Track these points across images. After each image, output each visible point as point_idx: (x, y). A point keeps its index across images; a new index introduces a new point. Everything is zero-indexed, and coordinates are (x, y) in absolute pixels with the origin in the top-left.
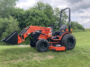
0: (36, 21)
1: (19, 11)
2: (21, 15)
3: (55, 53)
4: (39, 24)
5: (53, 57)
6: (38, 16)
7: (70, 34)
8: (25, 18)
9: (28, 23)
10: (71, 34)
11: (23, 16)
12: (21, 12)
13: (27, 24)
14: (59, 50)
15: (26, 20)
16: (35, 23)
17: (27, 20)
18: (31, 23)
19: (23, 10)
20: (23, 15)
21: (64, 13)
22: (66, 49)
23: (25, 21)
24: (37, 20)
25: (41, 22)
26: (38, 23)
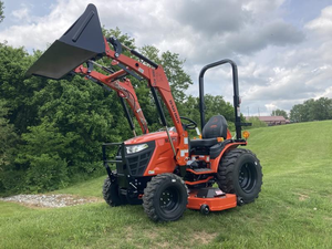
0: (79, 96)
1: (7, 59)
2: (15, 72)
3: (211, 220)
4: (90, 108)
5: (211, 237)
6: (84, 79)
7: (239, 147)
8: (35, 85)
9: (48, 105)
10: (243, 147)
11: (26, 78)
12: (13, 63)
13: (43, 108)
14: (221, 208)
15: (36, 93)
16: (76, 104)
17: (42, 91)
18: (59, 104)
19: (23, 54)
20: (22, 74)
21: (176, 67)
22: (239, 204)
23: (35, 99)
24: (80, 93)
25: (99, 99)
26: (87, 105)
